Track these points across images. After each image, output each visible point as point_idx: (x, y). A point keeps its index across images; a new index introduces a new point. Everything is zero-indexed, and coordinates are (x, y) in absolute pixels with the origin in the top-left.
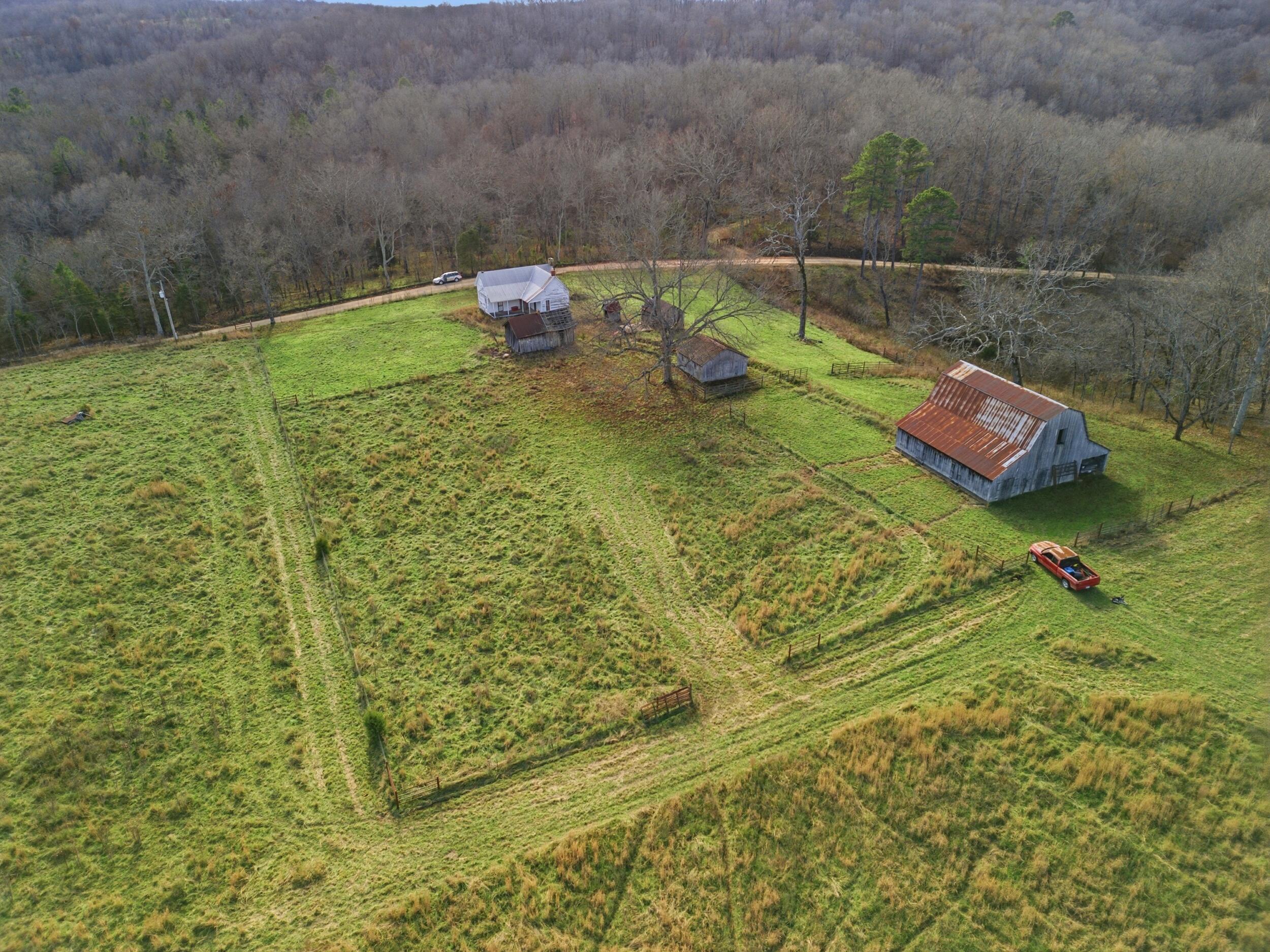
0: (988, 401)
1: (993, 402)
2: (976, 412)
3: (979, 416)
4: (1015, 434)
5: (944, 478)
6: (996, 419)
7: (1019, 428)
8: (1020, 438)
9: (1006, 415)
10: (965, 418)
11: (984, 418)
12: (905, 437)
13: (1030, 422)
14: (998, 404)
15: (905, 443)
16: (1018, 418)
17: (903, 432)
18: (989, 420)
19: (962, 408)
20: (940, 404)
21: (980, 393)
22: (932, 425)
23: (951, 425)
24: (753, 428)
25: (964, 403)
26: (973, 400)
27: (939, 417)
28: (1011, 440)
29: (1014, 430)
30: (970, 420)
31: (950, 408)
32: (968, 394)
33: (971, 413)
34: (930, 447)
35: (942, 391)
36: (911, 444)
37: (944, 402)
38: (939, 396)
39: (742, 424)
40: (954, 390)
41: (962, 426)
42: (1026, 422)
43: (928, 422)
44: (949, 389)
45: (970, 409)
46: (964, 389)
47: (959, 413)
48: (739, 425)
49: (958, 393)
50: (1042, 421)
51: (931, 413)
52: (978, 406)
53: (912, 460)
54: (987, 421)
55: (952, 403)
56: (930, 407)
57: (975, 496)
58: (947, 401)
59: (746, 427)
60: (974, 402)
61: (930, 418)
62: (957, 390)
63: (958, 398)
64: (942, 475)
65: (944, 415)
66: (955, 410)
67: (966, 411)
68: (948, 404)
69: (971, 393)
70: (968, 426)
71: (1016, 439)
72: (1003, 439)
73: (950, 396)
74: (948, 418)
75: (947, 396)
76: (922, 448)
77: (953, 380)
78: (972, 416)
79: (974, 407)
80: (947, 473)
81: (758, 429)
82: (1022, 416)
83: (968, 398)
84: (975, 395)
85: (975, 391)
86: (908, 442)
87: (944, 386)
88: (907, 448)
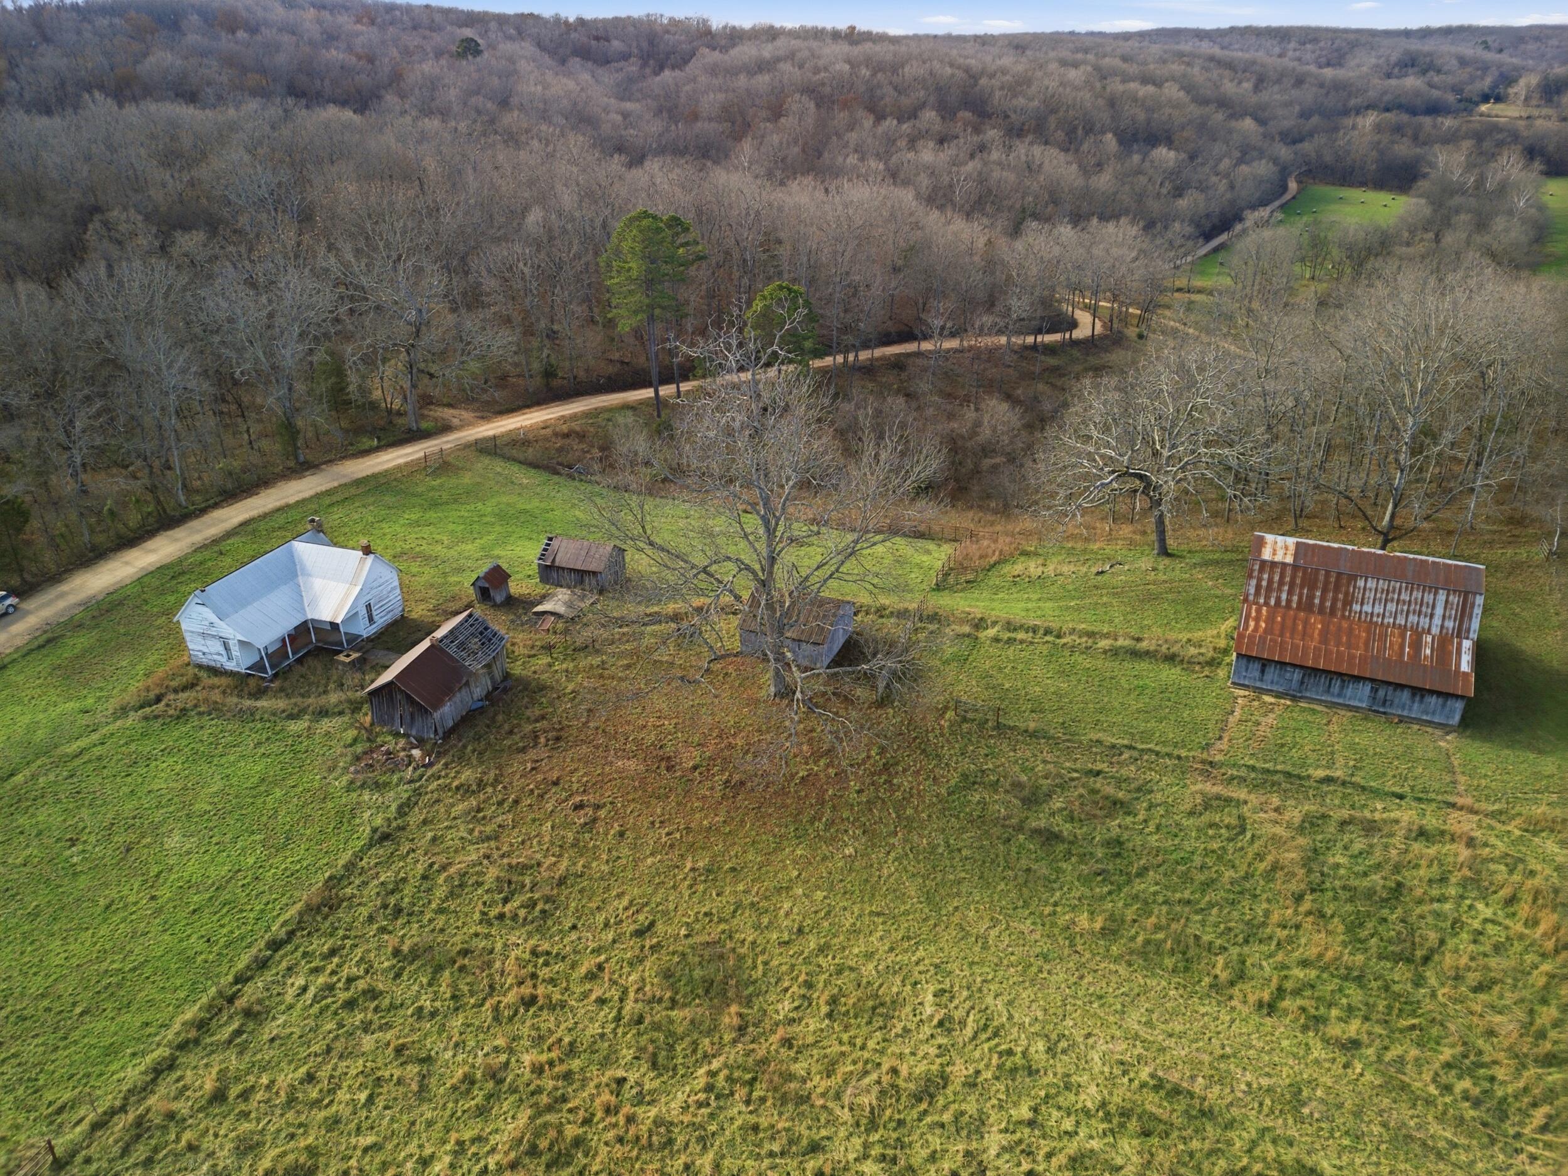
0: (1361, 583)
1: (1371, 584)
2: (1348, 603)
3: (1356, 607)
4: (1437, 621)
5: (1356, 709)
6: (1391, 607)
7: (1439, 611)
8: (1450, 624)
9: (1405, 596)
10: (1333, 614)
11: (1367, 608)
12: (1257, 666)
13: (1454, 599)
14: (1383, 585)
15: (1257, 674)
16: (1429, 598)
17: (1250, 658)
18: (1378, 609)
19: (1317, 601)
20: (1272, 602)
21: (1339, 574)
22: (1292, 638)
23: (1321, 631)
24: (1022, 725)
25: (1318, 594)
26: (1332, 586)
27: (1289, 623)
28: (1435, 630)
29: (1432, 616)
30: (1343, 616)
31: (1294, 605)
32: (1316, 580)
33: (1339, 605)
34: (1315, 671)
35: (1264, 583)
36: (1271, 673)
37: (1278, 599)
38: (1263, 591)
39: (998, 726)
40: (1288, 579)
41: (1339, 628)
42: (1447, 601)
43: (1282, 635)
44: (1276, 578)
45: (1335, 600)
46: (1304, 573)
47: (1316, 609)
48: (994, 729)
49: (1298, 581)
50: (1475, 594)
51: (1270, 620)
52: (1347, 594)
53: (1279, 695)
54: (1376, 610)
55: (1295, 598)
56: (1259, 611)
57: (1430, 723)
58: (1284, 596)
59: (1011, 728)
60: (1337, 589)
61: (1277, 628)
62: (1293, 578)
63: (1302, 588)
64: (1348, 706)
65: (1295, 618)
66: (1306, 606)
67: (1328, 604)
68: (1289, 601)
69: (1321, 578)
70: (1345, 624)
71: (1442, 627)
72: (1418, 634)
73: (1286, 588)
74: (1306, 622)
75: (1280, 590)
76: (1297, 675)
77: (1273, 564)
78: (1344, 610)
79: (1341, 596)
80: (1361, 700)
81: (1032, 726)
82: (1435, 594)
83: (1320, 585)
84: (1333, 580)
85: (1328, 573)
86: (1263, 672)
87: (1266, 576)
88: (1261, 680)
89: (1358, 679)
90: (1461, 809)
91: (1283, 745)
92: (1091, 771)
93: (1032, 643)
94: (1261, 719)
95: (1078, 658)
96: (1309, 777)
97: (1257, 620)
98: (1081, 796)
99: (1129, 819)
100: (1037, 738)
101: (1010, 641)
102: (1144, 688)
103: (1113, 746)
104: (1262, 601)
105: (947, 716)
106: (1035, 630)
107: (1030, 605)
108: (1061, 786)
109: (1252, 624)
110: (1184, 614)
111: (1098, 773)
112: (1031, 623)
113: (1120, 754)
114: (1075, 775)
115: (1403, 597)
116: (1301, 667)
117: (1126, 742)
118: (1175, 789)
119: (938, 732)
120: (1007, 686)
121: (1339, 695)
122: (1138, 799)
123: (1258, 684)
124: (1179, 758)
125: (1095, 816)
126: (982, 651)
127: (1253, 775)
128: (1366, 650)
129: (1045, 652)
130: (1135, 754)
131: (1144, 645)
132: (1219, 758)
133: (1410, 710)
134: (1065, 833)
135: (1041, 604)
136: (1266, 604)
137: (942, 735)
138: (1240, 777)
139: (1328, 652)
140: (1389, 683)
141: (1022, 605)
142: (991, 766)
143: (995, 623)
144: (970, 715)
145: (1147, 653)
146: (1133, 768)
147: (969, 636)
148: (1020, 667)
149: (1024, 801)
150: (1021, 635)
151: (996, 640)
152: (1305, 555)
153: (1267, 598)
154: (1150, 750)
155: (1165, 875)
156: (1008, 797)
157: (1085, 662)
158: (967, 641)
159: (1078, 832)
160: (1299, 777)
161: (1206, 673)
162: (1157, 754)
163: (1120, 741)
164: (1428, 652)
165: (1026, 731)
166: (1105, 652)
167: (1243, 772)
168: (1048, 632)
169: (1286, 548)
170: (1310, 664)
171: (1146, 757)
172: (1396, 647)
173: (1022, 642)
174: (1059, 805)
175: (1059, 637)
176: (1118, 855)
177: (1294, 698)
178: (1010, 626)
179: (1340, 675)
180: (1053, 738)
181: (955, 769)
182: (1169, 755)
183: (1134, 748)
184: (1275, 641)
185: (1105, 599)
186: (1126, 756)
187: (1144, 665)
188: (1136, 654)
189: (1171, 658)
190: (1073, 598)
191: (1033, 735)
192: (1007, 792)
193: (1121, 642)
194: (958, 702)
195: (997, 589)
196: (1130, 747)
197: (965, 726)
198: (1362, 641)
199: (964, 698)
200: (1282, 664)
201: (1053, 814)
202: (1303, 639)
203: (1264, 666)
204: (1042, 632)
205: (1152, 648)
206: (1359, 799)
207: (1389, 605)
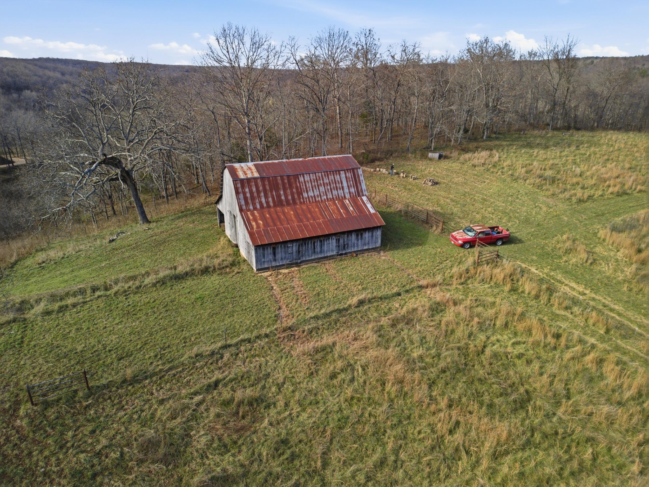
0: (301, 179)
1: (307, 178)
2: (300, 193)
3: (305, 195)
4: (346, 190)
6: (322, 189)
7: (345, 184)
8: (352, 190)
9: (326, 181)
10: (295, 203)
11: (311, 194)
12: (270, 250)
13: (349, 175)
14: (313, 177)
15: (271, 257)
16: (337, 178)
17: (264, 246)
18: (317, 193)
19: (283, 198)
20: (258, 207)
21: (288, 176)
22: (282, 224)
23: (294, 215)
24: (118, 378)
25: (282, 192)
26: (287, 186)
27: (275, 216)
28: (348, 196)
29: (343, 188)
30: (301, 202)
31: (272, 204)
32: (277, 184)
33: (296, 196)
34: (305, 240)
35: (248, 195)
36: (280, 253)
37: (261, 203)
38: (250, 201)
39: (91, 392)
40: (261, 188)
41: (302, 210)
42: (346, 177)
43: (275, 225)
44: (254, 189)
45: (292, 194)
46: (269, 181)
47: (285, 203)
48: (87, 397)
49: (268, 188)
50: (357, 169)
51: (263, 218)
52: (297, 188)
53: (289, 266)
54: (316, 194)
55: (270, 199)
56: (253, 215)
57: (368, 250)
58: (263, 200)
59: (106, 387)
60: (291, 187)
61: (270, 221)
62: (264, 186)
63: (271, 192)
64: (327, 257)
65: (276, 213)
66: (279, 203)
67: (290, 197)
68: (267, 203)
69: (280, 182)
70: (304, 207)
71: (350, 193)
72: (341, 200)
73: (262, 194)
74: (284, 213)
75: (259, 197)
76: (294, 248)
77: (249, 180)
78: (299, 198)
79: (294, 190)
80: (332, 251)
81: (129, 372)
82: (340, 174)
83: (281, 186)
84: (286, 181)
85: (282, 177)
86: (274, 254)
87: (247, 190)
88: (275, 260)
89: (328, 236)
90: (427, 287)
91: (318, 294)
92: (209, 386)
93: (85, 303)
94: (293, 284)
95: (134, 298)
96: (350, 306)
97: (255, 220)
98: (218, 416)
99: (273, 412)
100: (139, 382)
101: (62, 309)
102: (201, 298)
103: (213, 353)
104: (251, 208)
105: (22, 412)
106: (82, 292)
107: (66, 278)
108: (194, 417)
109: (254, 224)
110: (191, 245)
111: (216, 384)
112: (75, 288)
113: (222, 358)
114: (198, 398)
115: (325, 181)
116: (297, 240)
117: (219, 344)
118: (283, 362)
119: (15, 439)
120: (79, 348)
121: (321, 252)
122: (264, 387)
123: (274, 264)
124: (267, 336)
125: (243, 428)
126: (37, 328)
127: (320, 322)
128: (324, 218)
129: (102, 305)
130: (233, 349)
131: (180, 270)
132: (290, 322)
133: (358, 246)
134: (230, 469)
135: (75, 273)
136: (255, 208)
137: (23, 439)
138: (315, 328)
139: (306, 226)
140: (343, 233)
141: (60, 279)
142: (104, 442)
143: (38, 301)
144: (52, 397)
145: (187, 274)
146: (239, 363)
147: (14, 321)
148: (85, 326)
149: (165, 460)
150: (70, 301)
151: (48, 313)
152: (264, 170)
153: (254, 204)
154: (243, 341)
155: (342, 447)
156: (144, 469)
157: (145, 298)
158: (15, 326)
159: (241, 457)
160: (346, 309)
161: (236, 271)
162: (249, 341)
163: (213, 347)
164: (351, 208)
165: (124, 381)
166: (154, 285)
167: (313, 324)
168: (94, 290)
169: (250, 169)
170: (301, 236)
171: (242, 348)
172: (336, 211)
173: (74, 306)
174: (204, 440)
175: (106, 289)
176: (293, 457)
177: (298, 265)
178: (53, 298)
179: (318, 237)
180: (155, 374)
181: (60, 473)
182: (258, 337)
183: (230, 346)
184: (274, 230)
185: (127, 254)
186: (227, 356)
187: (189, 283)
188: (179, 278)
189: (206, 271)
190: (101, 261)
191: (135, 380)
192: (140, 462)
193: (161, 275)
194: (29, 390)
195: (27, 277)
196: (226, 347)
197: (51, 413)
198: (318, 213)
199: (36, 382)
200: (285, 242)
201: (203, 456)
202: (288, 224)
203: (274, 249)
204: (89, 292)
205: (188, 269)
206: (384, 306)
207: (320, 188)
